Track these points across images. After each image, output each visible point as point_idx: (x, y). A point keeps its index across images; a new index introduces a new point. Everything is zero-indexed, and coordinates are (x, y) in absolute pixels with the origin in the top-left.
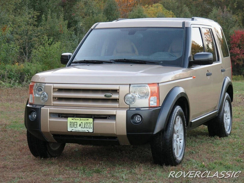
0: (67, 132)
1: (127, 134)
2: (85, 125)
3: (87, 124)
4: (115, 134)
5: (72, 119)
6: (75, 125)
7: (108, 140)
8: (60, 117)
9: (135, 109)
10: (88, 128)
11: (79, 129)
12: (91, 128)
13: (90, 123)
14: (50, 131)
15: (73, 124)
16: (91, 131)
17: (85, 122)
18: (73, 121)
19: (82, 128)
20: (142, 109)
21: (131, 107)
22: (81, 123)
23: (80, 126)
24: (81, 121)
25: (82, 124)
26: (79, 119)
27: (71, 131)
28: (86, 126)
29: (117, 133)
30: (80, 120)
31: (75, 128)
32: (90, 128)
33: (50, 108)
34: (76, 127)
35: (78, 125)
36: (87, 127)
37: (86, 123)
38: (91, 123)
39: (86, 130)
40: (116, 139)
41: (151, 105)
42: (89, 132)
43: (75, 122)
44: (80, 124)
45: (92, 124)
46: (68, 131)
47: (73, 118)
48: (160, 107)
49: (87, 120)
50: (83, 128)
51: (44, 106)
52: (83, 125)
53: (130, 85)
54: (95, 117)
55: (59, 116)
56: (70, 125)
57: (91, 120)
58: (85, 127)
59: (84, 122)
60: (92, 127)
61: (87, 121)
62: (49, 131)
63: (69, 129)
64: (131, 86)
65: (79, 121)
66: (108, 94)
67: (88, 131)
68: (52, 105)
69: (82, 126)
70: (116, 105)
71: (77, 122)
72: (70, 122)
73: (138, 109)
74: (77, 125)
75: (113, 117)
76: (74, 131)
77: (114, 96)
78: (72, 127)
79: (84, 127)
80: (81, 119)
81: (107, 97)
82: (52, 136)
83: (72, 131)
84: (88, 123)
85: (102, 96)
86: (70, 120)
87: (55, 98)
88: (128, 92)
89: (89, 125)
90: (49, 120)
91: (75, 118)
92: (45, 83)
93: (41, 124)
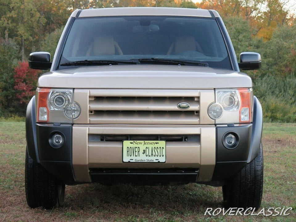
0: (122, 163)
1: (216, 163)
2: (152, 151)
3: (156, 150)
4: (199, 163)
5: (131, 143)
6: (136, 152)
7: (183, 173)
8: (104, 141)
9: (226, 126)
10: (157, 156)
11: (143, 158)
12: (163, 156)
13: (160, 148)
15: (132, 151)
16: (162, 160)
17: (153, 146)
18: (132, 146)
19: (147, 156)
20: (235, 125)
21: (217, 123)
22: (147, 148)
23: (144, 153)
24: (146, 146)
25: (147, 150)
26: (143, 142)
27: (129, 162)
28: (154, 154)
29: (201, 162)
30: (145, 143)
31: (136, 156)
32: (160, 156)
33: (90, 128)
34: (137, 154)
35: (141, 151)
36: (157, 154)
37: (155, 148)
38: (163, 148)
39: (154, 159)
40: (196, 172)
41: (242, 120)
42: (159, 162)
43: (136, 148)
44: (144, 151)
45: (164, 150)
46: (124, 161)
47: (132, 141)
48: (251, 123)
49: (156, 143)
50: (149, 156)
51: (74, 125)
52: (149, 152)
53: (214, 89)
54: (169, 138)
55: (102, 140)
56: (128, 152)
57: (162, 143)
58: (152, 154)
59: (150, 146)
60: (164, 153)
61: (156, 146)
62: (87, 163)
63: (126, 159)
64: (217, 91)
65: (142, 145)
66: (184, 104)
67: (157, 161)
68: (88, 123)
69: (147, 154)
70: (195, 120)
71: (139, 147)
72: (128, 147)
73: (230, 125)
74: (139, 152)
75: (196, 138)
76: (134, 161)
77: (193, 107)
78: (131, 156)
79: (150, 154)
80: (146, 141)
81: (182, 108)
82: (89, 171)
83: (131, 161)
84: (157, 148)
85: (174, 107)
86: (127, 144)
87: (91, 112)
88: (214, 101)
89: (159, 150)
90: (87, 145)
91: (135, 141)
92: (74, 89)
93: (73, 152)
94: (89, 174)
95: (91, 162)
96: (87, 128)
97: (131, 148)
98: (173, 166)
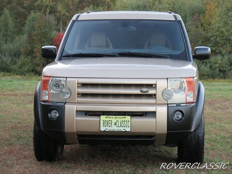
0: (99, 132)
1: (167, 132)
2: (121, 123)
3: (123, 123)
4: (154, 132)
5: (106, 117)
6: (109, 123)
7: (144, 139)
8: (88, 115)
9: (175, 105)
10: (125, 127)
11: (114, 128)
12: (129, 127)
13: (127, 121)
14: (77, 132)
15: (107, 123)
16: (128, 129)
17: (122, 120)
18: (106, 119)
19: (117, 127)
20: (182, 105)
21: (168, 103)
22: (117, 121)
23: (115, 125)
24: (117, 119)
25: (118, 122)
26: (114, 116)
27: (105, 131)
28: (122, 125)
29: (157, 131)
30: (116, 118)
31: (109, 127)
32: (127, 127)
33: (77, 106)
34: (110, 126)
35: (113, 124)
36: (124, 125)
37: (123, 121)
38: (129, 121)
39: (122, 129)
40: (153, 138)
41: (188, 101)
42: (126, 131)
43: (109, 121)
44: (115, 123)
45: (129, 123)
46: (101, 130)
47: (107, 116)
48: (195, 102)
49: (124, 118)
50: (119, 127)
51: (66, 104)
53: (167, 79)
54: (133, 114)
55: (86, 115)
56: (104, 123)
57: (128, 118)
58: (121, 126)
59: (120, 120)
60: (129, 125)
61: (124, 119)
62: (75, 131)
63: (102, 129)
64: (169, 80)
65: (114, 119)
66: (145, 90)
67: (124, 131)
68: (76, 102)
69: (118, 125)
70: (152, 101)
71: (111, 121)
72: (104, 121)
73: (178, 105)
74: (111, 124)
75: (153, 114)
76: (108, 130)
77: (151, 92)
78: (106, 127)
79: (120, 126)
80: (117, 116)
81: (144, 92)
82: (77, 137)
83: (106, 130)
84: (125, 121)
85: (137, 91)
86: (103, 118)
87: (79, 94)
88: (166, 87)
89: (126, 123)
90: (75, 118)
91: (109, 116)
92: (66, 78)
93: (65, 123)
94: (77, 139)
95: (77, 130)
96: (75, 106)
97: (106, 121)
98: (136, 134)
